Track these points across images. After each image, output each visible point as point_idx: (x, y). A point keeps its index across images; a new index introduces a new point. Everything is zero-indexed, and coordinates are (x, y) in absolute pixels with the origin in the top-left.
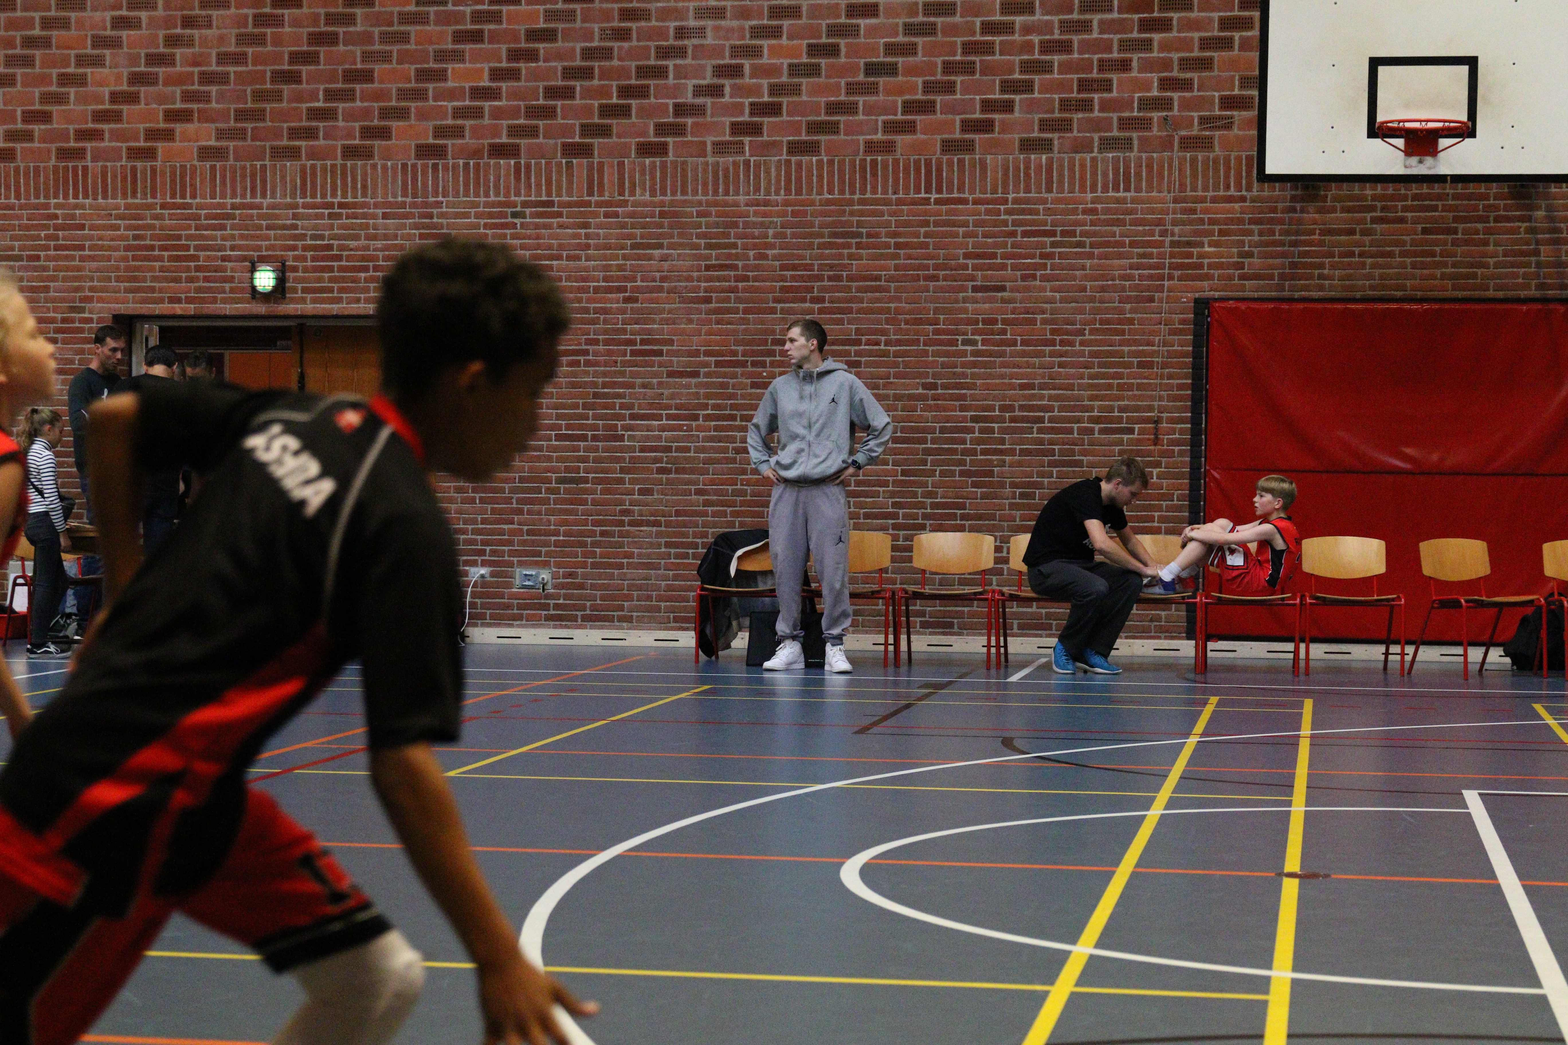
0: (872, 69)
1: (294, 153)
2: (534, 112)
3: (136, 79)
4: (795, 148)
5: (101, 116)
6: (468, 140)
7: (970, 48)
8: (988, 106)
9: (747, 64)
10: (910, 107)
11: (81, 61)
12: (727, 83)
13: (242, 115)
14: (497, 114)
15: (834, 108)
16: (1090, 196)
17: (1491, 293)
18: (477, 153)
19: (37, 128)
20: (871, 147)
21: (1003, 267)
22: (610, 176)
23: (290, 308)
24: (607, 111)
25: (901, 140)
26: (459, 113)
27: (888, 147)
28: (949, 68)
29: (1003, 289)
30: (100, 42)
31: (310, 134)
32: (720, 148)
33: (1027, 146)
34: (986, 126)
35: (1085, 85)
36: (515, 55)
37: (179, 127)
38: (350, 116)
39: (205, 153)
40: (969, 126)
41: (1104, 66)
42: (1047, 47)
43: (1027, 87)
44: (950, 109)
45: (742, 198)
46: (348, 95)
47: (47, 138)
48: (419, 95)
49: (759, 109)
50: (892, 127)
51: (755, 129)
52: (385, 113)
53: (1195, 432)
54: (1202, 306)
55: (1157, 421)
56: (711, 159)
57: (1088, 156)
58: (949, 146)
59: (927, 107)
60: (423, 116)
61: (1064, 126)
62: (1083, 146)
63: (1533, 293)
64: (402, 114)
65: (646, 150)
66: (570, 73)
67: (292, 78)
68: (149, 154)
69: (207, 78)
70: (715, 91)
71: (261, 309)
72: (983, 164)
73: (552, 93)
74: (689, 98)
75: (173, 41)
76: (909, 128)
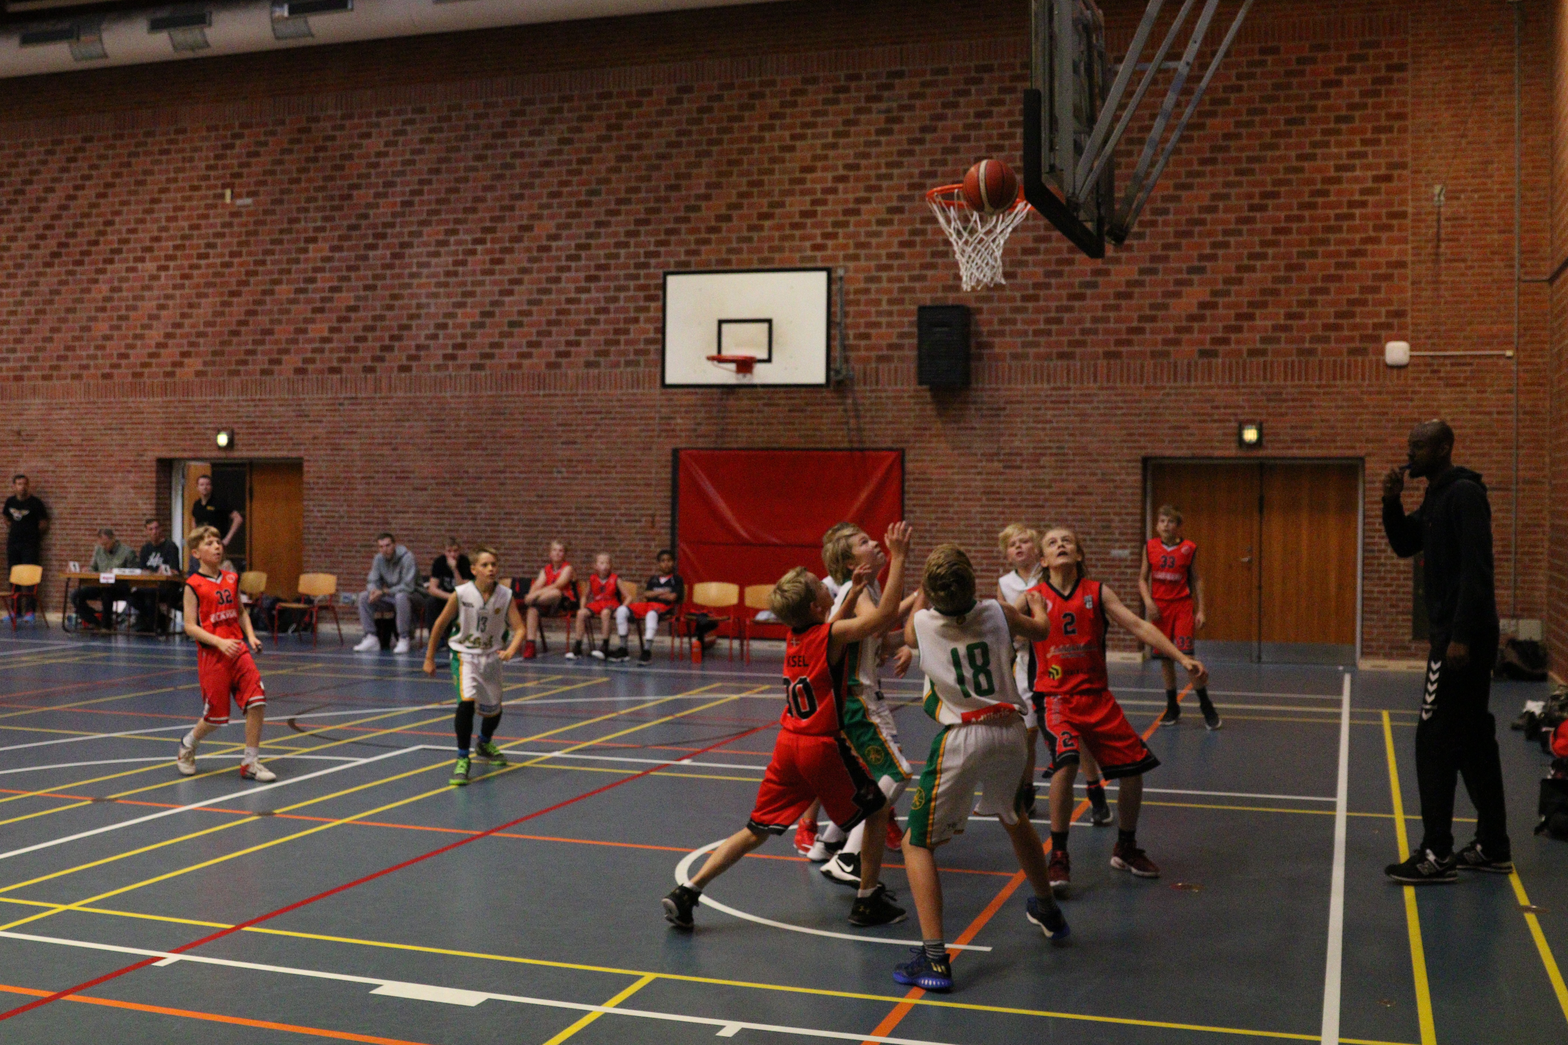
0: (512, 324)
1: (237, 373)
2: (349, 350)
3: (168, 336)
4: (474, 367)
5: (151, 355)
6: (318, 365)
7: (560, 312)
8: (569, 343)
9: (450, 322)
10: (530, 344)
11: (144, 327)
12: (441, 333)
13: (215, 353)
14: (332, 351)
15: (493, 345)
16: (619, 392)
17: (824, 446)
18: (322, 372)
19: (124, 362)
20: (511, 366)
21: (575, 431)
22: (384, 383)
23: (236, 454)
24: (384, 348)
25: (526, 362)
26: (314, 351)
27: (519, 366)
28: (549, 323)
29: (575, 443)
30: (152, 317)
31: (245, 363)
32: (438, 367)
33: (589, 365)
34: (567, 354)
35: (617, 332)
36: (341, 320)
37: (186, 360)
38: (264, 353)
39: (198, 374)
40: (559, 354)
41: (627, 321)
42: (598, 311)
43: (587, 333)
44: (550, 345)
45: (448, 394)
46: (262, 342)
47: (128, 366)
48: (295, 341)
49: (456, 346)
50: (522, 355)
51: (453, 357)
52: (281, 352)
53: (673, 522)
54: (675, 452)
55: (653, 516)
56: (433, 373)
57: (618, 371)
58: (550, 365)
59: (538, 344)
60: (297, 352)
61: (606, 353)
62: (616, 365)
63: (846, 445)
64: (287, 351)
65: (404, 369)
66: (366, 329)
67: (236, 333)
68: (171, 374)
69: (199, 335)
70: (435, 337)
71: (223, 454)
72: (566, 375)
73: (358, 339)
74: (422, 341)
75: (183, 315)
76: (528, 355)
